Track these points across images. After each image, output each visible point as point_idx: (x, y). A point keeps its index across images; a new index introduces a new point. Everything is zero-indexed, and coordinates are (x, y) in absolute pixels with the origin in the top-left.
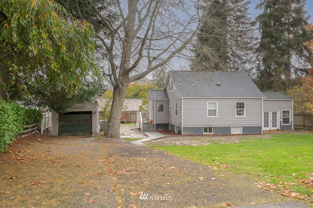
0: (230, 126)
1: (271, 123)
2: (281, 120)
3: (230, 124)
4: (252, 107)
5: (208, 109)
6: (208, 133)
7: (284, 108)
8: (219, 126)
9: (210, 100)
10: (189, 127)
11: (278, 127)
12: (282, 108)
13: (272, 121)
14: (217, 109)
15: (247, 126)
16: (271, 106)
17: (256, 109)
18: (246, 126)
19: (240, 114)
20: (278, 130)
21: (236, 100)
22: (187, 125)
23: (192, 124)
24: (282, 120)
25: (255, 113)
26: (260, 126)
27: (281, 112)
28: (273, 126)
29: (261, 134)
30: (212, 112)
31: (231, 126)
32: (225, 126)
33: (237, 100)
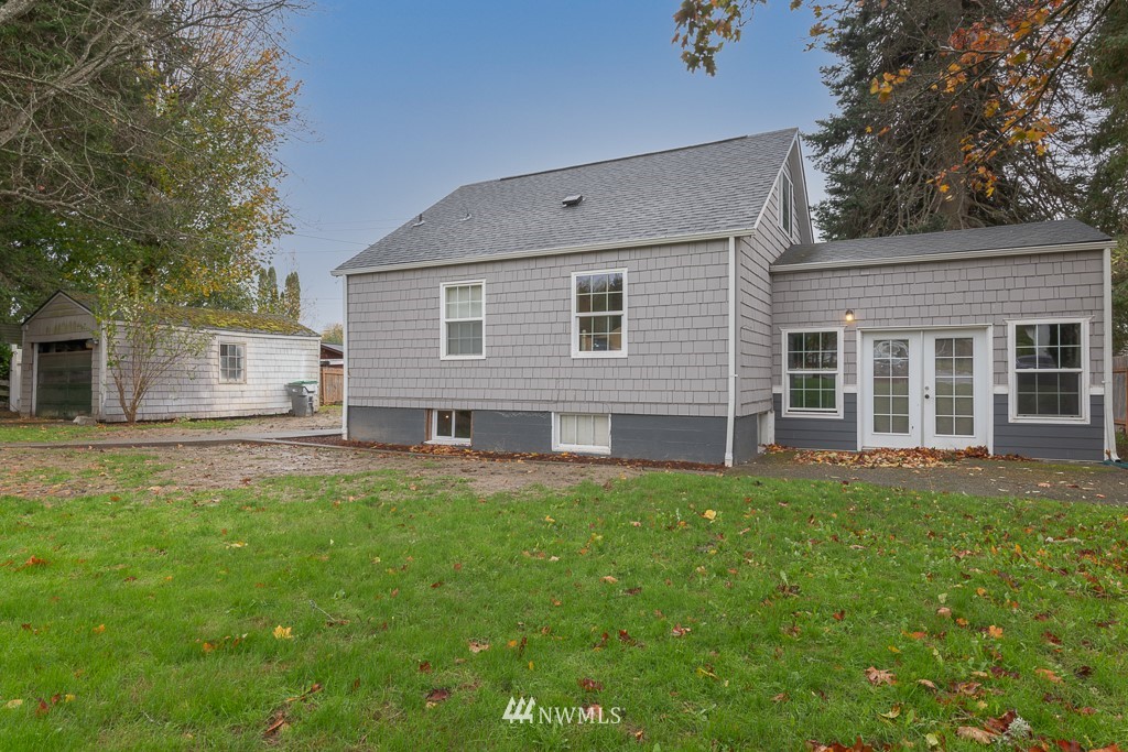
0: (543, 408)
1: (931, 406)
2: (1000, 390)
3: (547, 396)
4: (666, 299)
5: (443, 320)
6: (451, 440)
7: (1026, 307)
8: (492, 406)
9: (452, 272)
10: (370, 403)
11: (983, 435)
12: (1008, 308)
13: (932, 393)
14: (483, 318)
15: (639, 410)
16: (919, 300)
17: (694, 310)
18: (629, 410)
19: (601, 344)
20: (977, 454)
21: (574, 260)
22: (363, 398)
23: (383, 393)
24: (1011, 389)
25: (683, 336)
26: (719, 412)
27: (1000, 338)
28: (942, 427)
29: (721, 466)
30: (464, 336)
31: (552, 407)
32: (518, 407)
33: (578, 260)
